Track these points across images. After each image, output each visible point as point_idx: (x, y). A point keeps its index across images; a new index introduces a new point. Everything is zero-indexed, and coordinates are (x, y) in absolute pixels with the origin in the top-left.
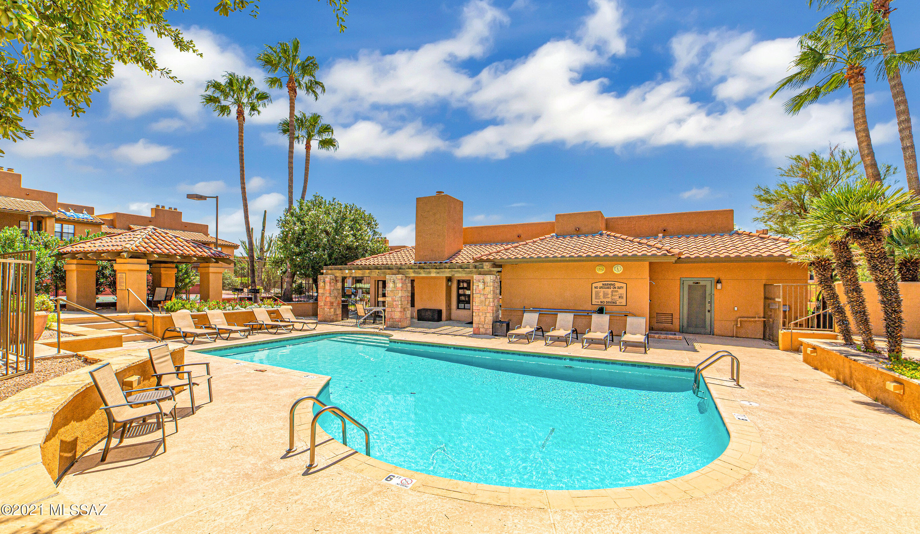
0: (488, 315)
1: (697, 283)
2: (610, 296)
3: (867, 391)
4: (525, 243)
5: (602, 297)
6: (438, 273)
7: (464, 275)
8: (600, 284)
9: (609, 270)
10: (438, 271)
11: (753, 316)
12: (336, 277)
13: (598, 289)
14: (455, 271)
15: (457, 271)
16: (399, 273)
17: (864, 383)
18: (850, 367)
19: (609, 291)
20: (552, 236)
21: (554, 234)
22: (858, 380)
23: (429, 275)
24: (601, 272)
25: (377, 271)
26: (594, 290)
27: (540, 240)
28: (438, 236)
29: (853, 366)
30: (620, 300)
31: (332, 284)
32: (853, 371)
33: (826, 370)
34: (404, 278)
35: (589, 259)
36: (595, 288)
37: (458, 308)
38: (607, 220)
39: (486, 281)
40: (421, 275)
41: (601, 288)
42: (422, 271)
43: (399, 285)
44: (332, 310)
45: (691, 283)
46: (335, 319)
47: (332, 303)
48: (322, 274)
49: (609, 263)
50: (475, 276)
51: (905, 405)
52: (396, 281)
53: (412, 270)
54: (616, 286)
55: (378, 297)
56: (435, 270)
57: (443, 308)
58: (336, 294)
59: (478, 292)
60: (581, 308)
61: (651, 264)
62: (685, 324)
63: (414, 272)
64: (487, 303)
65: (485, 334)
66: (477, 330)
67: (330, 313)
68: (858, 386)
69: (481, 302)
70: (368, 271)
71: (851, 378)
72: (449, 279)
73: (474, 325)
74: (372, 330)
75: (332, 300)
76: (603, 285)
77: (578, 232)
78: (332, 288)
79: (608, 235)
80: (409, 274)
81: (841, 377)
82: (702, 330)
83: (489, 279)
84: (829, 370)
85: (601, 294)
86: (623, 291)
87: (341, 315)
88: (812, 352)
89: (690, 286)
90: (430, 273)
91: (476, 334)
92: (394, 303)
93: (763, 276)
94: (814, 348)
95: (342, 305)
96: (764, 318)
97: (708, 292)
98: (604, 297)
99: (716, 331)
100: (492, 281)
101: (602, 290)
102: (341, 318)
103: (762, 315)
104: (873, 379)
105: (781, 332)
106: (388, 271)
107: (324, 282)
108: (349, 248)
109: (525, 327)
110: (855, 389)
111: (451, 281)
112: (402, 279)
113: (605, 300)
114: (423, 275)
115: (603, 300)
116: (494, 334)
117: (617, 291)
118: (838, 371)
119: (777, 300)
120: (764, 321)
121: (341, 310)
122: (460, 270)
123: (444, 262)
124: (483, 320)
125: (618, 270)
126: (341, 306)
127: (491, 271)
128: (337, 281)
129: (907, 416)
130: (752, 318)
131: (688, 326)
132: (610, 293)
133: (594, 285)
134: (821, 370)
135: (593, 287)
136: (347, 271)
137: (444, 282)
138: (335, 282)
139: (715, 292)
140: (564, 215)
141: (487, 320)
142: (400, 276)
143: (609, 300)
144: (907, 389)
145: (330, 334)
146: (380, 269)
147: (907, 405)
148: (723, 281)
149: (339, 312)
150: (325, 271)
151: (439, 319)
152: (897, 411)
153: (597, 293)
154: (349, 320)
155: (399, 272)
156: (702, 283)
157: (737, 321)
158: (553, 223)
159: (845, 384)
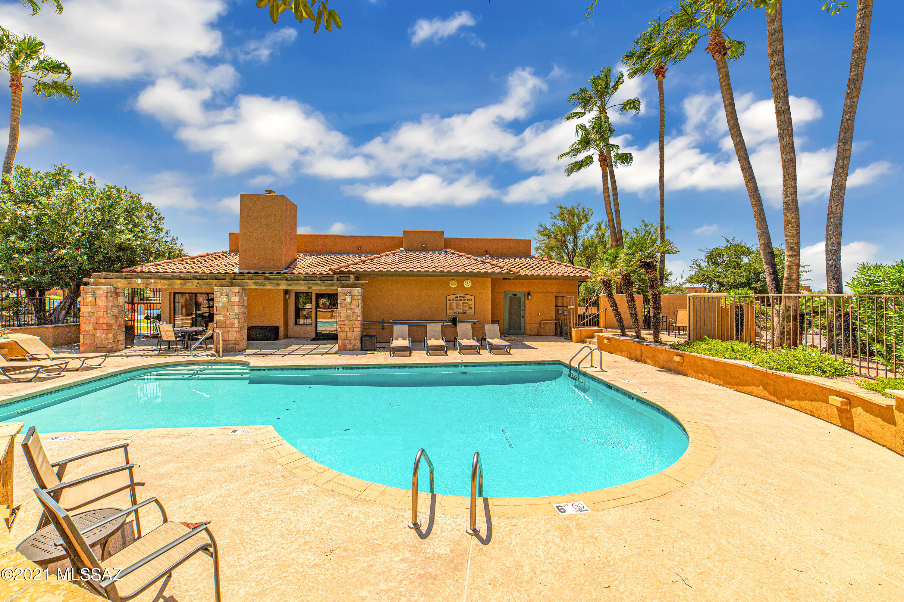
0: (356, 330)
1: (515, 295)
2: (461, 307)
3: (655, 363)
4: (378, 256)
5: (454, 308)
6: (290, 285)
7: (324, 288)
8: (453, 297)
9: (461, 284)
10: (289, 282)
11: (549, 319)
12: (116, 288)
13: (452, 301)
14: (313, 284)
15: (315, 283)
16: (232, 285)
17: (653, 359)
18: (641, 350)
19: (461, 302)
20: (402, 251)
21: (403, 249)
22: (648, 357)
23: (277, 288)
24: (453, 286)
25: (196, 281)
26: (448, 302)
27: (392, 253)
28: (273, 241)
29: (643, 348)
30: (470, 310)
31: (110, 299)
32: (644, 352)
33: (620, 353)
34: (241, 291)
35: (442, 274)
36: (449, 300)
37: (296, 323)
38: (446, 239)
39: (353, 293)
40: (265, 288)
41: (454, 300)
42: (267, 282)
43: (235, 299)
44: (111, 335)
45: (511, 295)
46: (115, 348)
47: (110, 326)
48: (87, 284)
49: (460, 278)
50: (340, 289)
51: (684, 369)
52: (230, 295)
53: (251, 281)
54: (466, 298)
55: (174, 314)
56: (285, 282)
57: (281, 324)
58: (117, 313)
59: (343, 305)
60: (437, 319)
61: (492, 279)
62: (508, 328)
63: (256, 284)
64: (354, 318)
65: (352, 350)
66: (343, 346)
67: (107, 339)
68: (648, 360)
69: (348, 317)
70: (179, 281)
71: (642, 356)
72: (286, 292)
73: (340, 341)
74: (191, 358)
75: (111, 322)
76: (456, 297)
77: (425, 249)
78: (110, 304)
79: (452, 253)
80: (248, 286)
81: (633, 356)
82: (518, 332)
83: (357, 292)
84: (622, 352)
85: (454, 306)
86: (471, 303)
87: (123, 342)
88: (608, 342)
89: (510, 298)
90: (278, 285)
91: (342, 351)
92: (228, 322)
93: (554, 289)
94: (609, 339)
95: (126, 327)
96: (555, 320)
97: (522, 302)
98: (457, 308)
99: (528, 332)
100: (360, 294)
101: (455, 302)
102: (123, 346)
103: (554, 318)
104: (660, 355)
105: (574, 330)
106: (215, 282)
107: (94, 295)
108: (121, 248)
109: (397, 339)
110: (645, 363)
111: (288, 294)
112: (239, 292)
113: (457, 311)
114: (269, 287)
115: (456, 311)
116: (363, 349)
117: (467, 303)
118: (630, 352)
119: (569, 307)
120: (556, 323)
121: (123, 334)
122: (319, 282)
123: (282, 272)
124: (350, 335)
125: (468, 284)
126: (124, 329)
127: (355, 284)
128: (117, 294)
129: (686, 375)
130: (549, 320)
131: (510, 329)
132: (461, 305)
133: (448, 298)
134: (615, 353)
135: (448, 300)
136: (139, 281)
137: (282, 294)
138: (114, 295)
139: (527, 302)
140: (411, 231)
141: (354, 335)
142: (236, 289)
143: (461, 310)
144: (686, 359)
145: (137, 370)
146: (200, 279)
147: (686, 368)
148: (532, 294)
149: (121, 337)
150: (92, 280)
151: (276, 338)
152: (678, 372)
153: (451, 305)
154: (135, 348)
155: (232, 283)
156: (518, 295)
157: (540, 324)
158: (401, 238)
159: (637, 360)
